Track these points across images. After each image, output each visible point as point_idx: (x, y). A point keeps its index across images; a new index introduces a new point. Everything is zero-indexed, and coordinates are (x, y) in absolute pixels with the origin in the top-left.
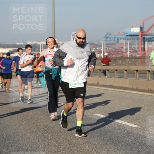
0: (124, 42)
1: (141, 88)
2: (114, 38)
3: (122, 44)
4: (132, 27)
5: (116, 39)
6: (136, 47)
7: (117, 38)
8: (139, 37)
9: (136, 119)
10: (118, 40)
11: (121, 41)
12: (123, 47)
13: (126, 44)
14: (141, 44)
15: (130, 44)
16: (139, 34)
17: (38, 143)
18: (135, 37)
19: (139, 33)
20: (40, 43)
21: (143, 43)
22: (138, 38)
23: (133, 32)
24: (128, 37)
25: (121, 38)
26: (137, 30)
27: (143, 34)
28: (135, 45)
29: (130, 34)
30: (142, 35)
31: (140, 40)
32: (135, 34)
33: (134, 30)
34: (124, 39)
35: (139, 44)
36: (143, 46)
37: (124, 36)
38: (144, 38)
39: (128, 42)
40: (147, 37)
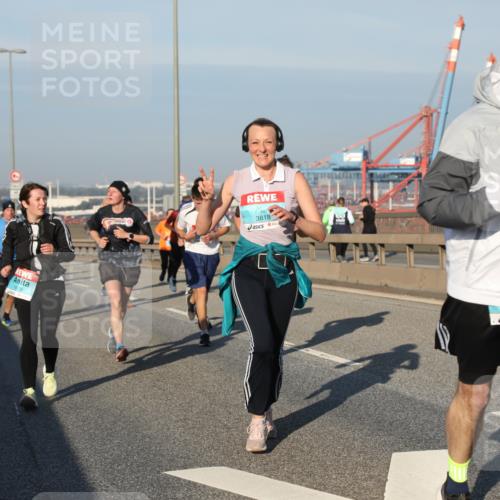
0: (328, 182)
1: (365, 282)
2: (309, 174)
3: (325, 187)
4: (346, 151)
5: (312, 176)
6: (355, 193)
7: (314, 174)
8: (361, 172)
9: (354, 350)
10: (316, 179)
11: (322, 182)
12: (326, 195)
13: (334, 187)
14: (366, 187)
15: (342, 188)
16: (361, 167)
17: (144, 401)
18: (352, 172)
19: (360, 163)
20: (148, 186)
21: (369, 184)
22: (358, 174)
23: (348, 162)
24: (338, 173)
25: (323, 175)
26: (355, 158)
27: (370, 166)
28: (353, 190)
29: (342, 165)
30: (367, 169)
31: (364, 180)
32: (352, 166)
33: (350, 158)
34: (330, 176)
35: (361, 188)
36: (369, 192)
37: (330, 171)
38: (372, 175)
39: (338, 182)
40: (378, 172)
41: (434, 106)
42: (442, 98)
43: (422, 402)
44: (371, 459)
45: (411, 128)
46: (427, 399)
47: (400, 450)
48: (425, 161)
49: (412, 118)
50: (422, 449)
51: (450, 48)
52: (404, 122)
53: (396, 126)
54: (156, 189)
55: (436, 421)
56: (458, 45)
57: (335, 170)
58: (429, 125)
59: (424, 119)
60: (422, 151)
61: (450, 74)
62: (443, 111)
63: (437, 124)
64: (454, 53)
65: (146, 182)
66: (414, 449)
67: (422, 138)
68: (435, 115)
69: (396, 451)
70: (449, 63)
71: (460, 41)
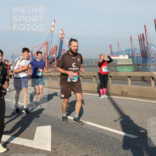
27: (32, 55)
38: (33, 58)
40: (35, 57)
41: (48, 41)
42: (50, 39)
43: (44, 114)
44: (31, 129)
45: (42, 46)
46: (46, 113)
47: (39, 126)
48: (46, 54)
49: (43, 44)
50: (44, 125)
51: (52, 27)
52: (41, 44)
53: (39, 46)
55: (48, 119)
56: (54, 26)
58: (47, 46)
59: (46, 44)
60: (46, 52)
61: (52, 33)
62: (50, 42)
63: (49, 45)
64: (53, 28)
66: (42, 126)
67: (45, 49)
68: (48, 43)
69: (37, 126)
70: (52, 31)
71: (54, 25)
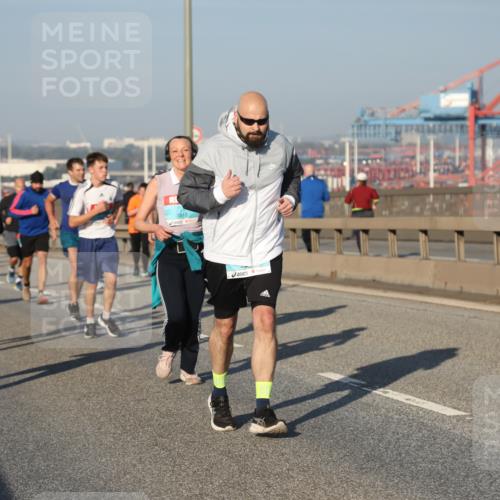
0: (417, 139)
2: (387, 126)
3: (412, 145)
4: (445, 91)
5: (392, 131)
6: (457, 154)
7: (396, 126)
8: (467, 123)
10: (398, 133)
11: (406, 138)
12: (413, 157)
13: (425, 147)
14: (475, 146)
15: (437, 147)
16: (467, 115)
18: (454, 123)
19: (466, 109)
20: (144, 144)
21: (479, 142)
22: (462, 127)
23: (447, 107)
24: (431, 124)
25: (409, 128)
26: (459, 101)
27: (480, 113)
28: (454, 150)
29: (438, 112)
30: (477, 118)
31: (471, 135)
32: (453, 113)
33: (451, 102)
34: (419, 129)
35: (466, 147)
36: (478, 153)
37: (419, 121)
38: (483, 127)
39: (432, 139)
40: (494, 123)
54: (157, 148)
57: (427, 119)
65: (143, 139)
